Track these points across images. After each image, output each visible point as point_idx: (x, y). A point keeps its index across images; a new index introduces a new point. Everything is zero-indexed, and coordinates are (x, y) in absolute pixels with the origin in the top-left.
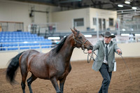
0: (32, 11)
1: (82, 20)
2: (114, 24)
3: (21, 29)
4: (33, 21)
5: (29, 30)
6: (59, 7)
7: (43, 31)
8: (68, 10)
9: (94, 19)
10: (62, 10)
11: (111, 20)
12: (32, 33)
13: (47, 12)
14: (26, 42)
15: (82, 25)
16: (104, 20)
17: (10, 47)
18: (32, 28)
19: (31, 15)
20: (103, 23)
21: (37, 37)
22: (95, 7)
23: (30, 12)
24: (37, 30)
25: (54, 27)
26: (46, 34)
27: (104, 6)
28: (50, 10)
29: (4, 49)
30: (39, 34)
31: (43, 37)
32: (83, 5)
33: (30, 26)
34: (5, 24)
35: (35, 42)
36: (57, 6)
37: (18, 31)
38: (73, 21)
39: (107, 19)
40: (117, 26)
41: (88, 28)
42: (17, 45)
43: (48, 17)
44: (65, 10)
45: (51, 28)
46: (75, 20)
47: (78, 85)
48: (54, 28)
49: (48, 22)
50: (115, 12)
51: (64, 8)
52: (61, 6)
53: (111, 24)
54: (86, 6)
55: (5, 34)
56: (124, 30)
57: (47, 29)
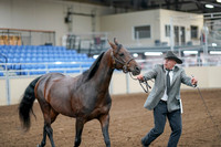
0: (69, 13)
1: (147, 28)
2: (199, 35)
3: (52, 41)
4: (70, 30)
5: (64, 44)
6: (111, 8)
7: (85, 45)
8: (126, 12)
9: (167, 28)
10: (116, 13)
11: (194, 28)
12: (69, 48)
13: (93, 16)
14: (58, 63)
15: (148, 36)
16: (183, 29)
17: (33, 70)
18: (69, 41)
19: (67, 20)
20: (180, 33)
21: (76, 55)
22: (168, 9)
23: (65, 15)
24: (77, 44)
25: (102, 38)
26: (90, 50)
27: (184, 7)
28: (97, 13)
29: (24, 74)
30: (79, 51)
31: (85, 55)
32: (149, 4)
33: (65, 38)
34: (27, 34)
35: (74, 63)
36: (109, 5)
37: (47, 45)
38: (133, 30)
39: (188, 27)
40: (203, 39)
41: (157, 42)
42: (44, 67)
43: (93, 24)
44: (121, 12)
45: (98, 41)
46: (137, 29)
47: (139, 131)
48: (104, 41)
49: (93, 31)
50: (201, 17)
51: (119, 9)
52: (115, 7)
53: (194, 35)
54: (155, 7)
55: (27, 49)
56: (214, 45)
57: (93, 42)
